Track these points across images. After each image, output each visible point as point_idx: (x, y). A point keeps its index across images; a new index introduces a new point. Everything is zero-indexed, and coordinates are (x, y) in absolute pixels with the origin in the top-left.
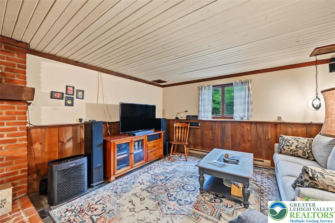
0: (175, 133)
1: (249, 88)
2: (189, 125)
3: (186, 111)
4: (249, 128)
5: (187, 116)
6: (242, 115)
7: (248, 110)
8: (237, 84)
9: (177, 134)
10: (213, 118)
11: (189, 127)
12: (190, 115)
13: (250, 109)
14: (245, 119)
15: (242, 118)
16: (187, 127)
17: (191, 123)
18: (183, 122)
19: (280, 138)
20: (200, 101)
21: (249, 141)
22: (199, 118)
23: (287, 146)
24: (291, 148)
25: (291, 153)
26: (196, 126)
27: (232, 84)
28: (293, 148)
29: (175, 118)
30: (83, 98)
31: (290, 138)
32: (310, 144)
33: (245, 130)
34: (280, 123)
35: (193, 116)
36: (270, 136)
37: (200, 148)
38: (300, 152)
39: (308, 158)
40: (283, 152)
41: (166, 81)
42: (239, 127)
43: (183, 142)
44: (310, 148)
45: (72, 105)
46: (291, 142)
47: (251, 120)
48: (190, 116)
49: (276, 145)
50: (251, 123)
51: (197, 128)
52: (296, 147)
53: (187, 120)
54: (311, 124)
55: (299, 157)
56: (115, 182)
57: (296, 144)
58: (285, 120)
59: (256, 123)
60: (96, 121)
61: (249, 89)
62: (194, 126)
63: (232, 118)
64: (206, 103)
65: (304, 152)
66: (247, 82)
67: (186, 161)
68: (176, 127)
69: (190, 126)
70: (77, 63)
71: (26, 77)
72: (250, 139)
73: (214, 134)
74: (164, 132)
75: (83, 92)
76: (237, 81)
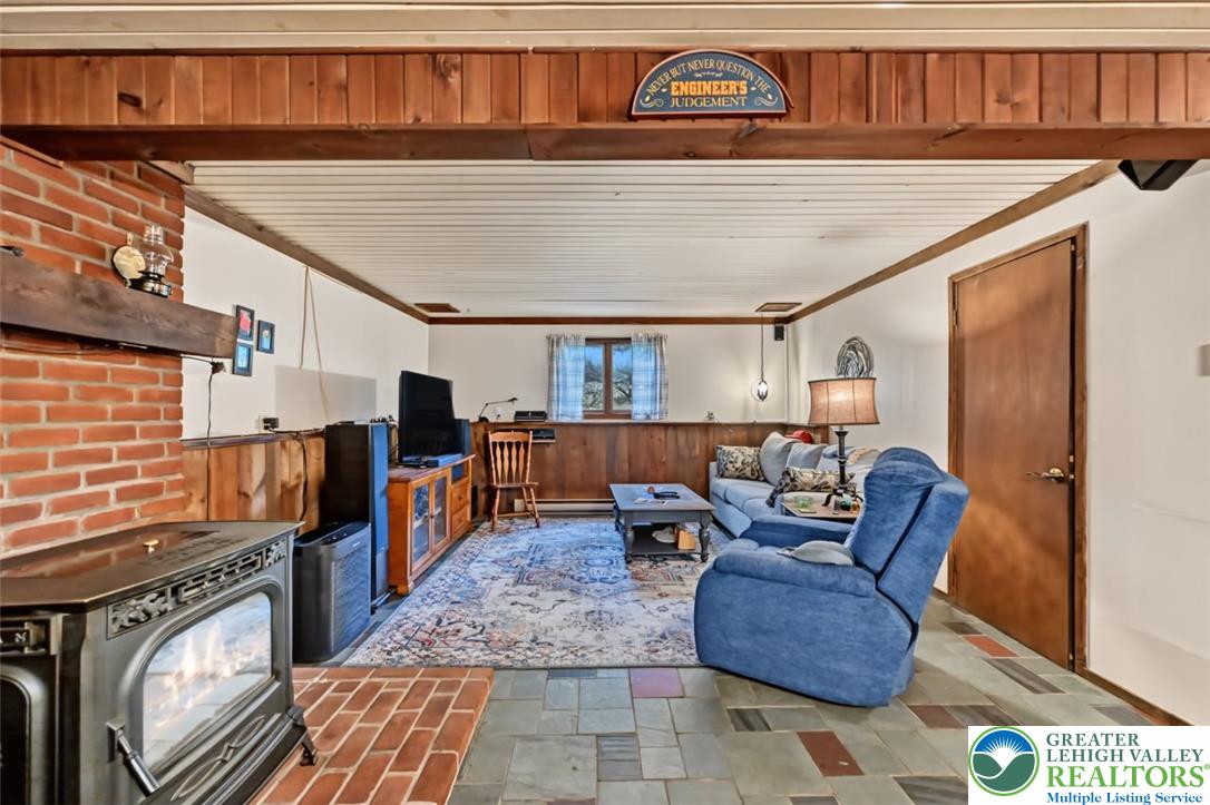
0: (493, 459)
1: (661, 351)
2: (531, 436)
3: (514, 399)
4: (662, 436)
5: (518, 414)
6: (648, 408)
7: (661, 399)
8: (639, 340)
9: (501, 464)
10: (586, 417)
11: (531, 441)
12: (526, 410)
13: (664, 397)
14: (655, 419)
15: (648, 417)
16: (526, 444)
17: (535, 431)
18: (510, 430)
19: (719, 451)
20: (555, 373)
21: (664, 463)
22: (553, 419)
23: (731, 462)
24: (737, 466)
25: (737, 474)
26: (547, 438)
27: (629, 339)
28: (739, 465)
29: (477, 420)
30: (271, 350)
31: (732, 449)
32: (758, 456)
33: (657, 442)
34: (713, 424)
35: (536, 414)
36: (698, 451)
37: (554, 494)
38: (748, 471)
39: (757, 479)
40: (727, 473)
41: (458, 308)
42: (644, 436)
43: (517, 480)
44: (759, 463)
45: (247, 371)
46: (735, 455)
47: (665, 420)
48: (527, 413)
49: (713, 465)
50: (667, 426)
51: (548, 444)
52: (743, 463)
53: (516, 423)
54: (754, 425)
55: (747, 479)
56: (418, 591)
57: (741, 458)
58: (719, 418)
59: (675, 426)
60: (356, 423)
61: (662, 354)
62: (542, 438)
63: (629, 416)
64: (570, 380)
65: (753, 470)
66: (658, 340)
67: (538, 526)
68: (494, 444)
69: (534, 438)
70: (258, 232)
71: (182, 275)
72: (664, 459)
73: (589, 455)
74: (473, 456)
75: (271, 328)
76: (640, 335)
